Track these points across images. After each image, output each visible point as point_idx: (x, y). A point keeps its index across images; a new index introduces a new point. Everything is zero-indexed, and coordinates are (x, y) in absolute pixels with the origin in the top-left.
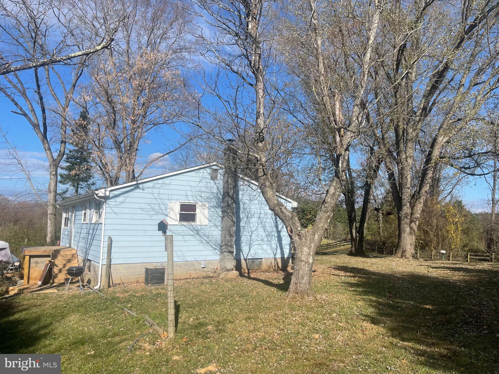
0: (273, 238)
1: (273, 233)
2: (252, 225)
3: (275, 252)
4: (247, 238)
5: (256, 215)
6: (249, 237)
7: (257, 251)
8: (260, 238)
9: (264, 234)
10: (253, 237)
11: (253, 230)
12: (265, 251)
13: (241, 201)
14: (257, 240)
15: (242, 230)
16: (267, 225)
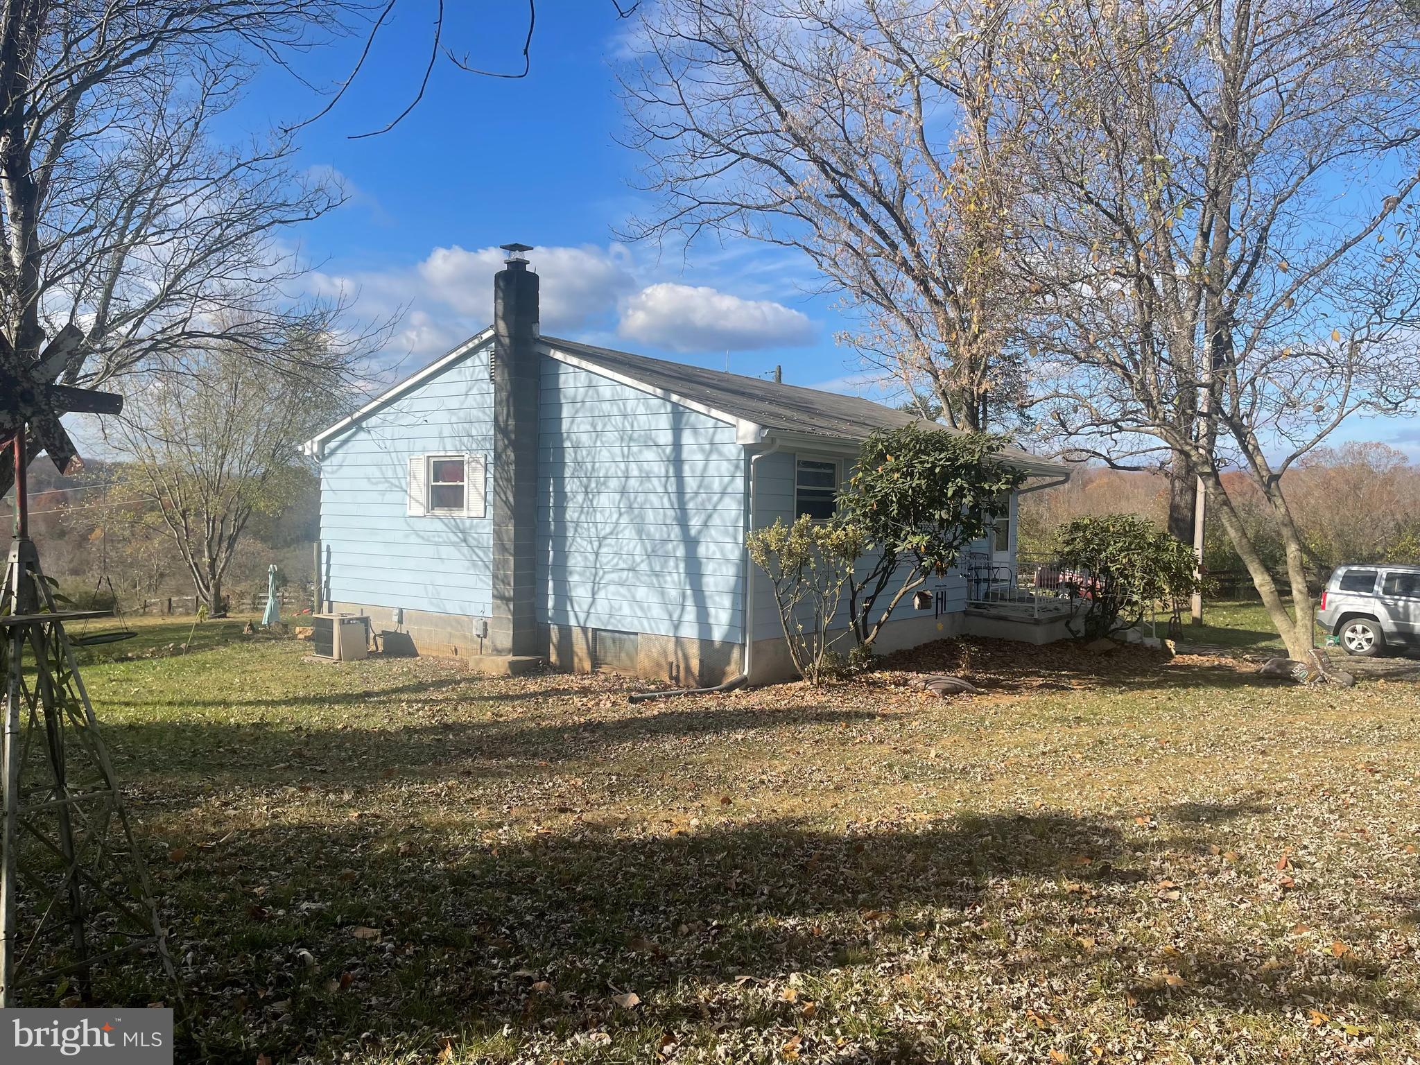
0: (672, 563)
1: (670, 546)
2: (599, 517)
3: (675, 617)
4: (586, 558)
5: (613, 484)
6: (592, 557)
7: (616, 604)
8: (624, 561)
9: (638, 550)
10: (603, 559)
11: (602, 534)
12: (642, 608)
13: (568, 437)
14: (614, 570)
15: (570, 533)
16: (650, 516)
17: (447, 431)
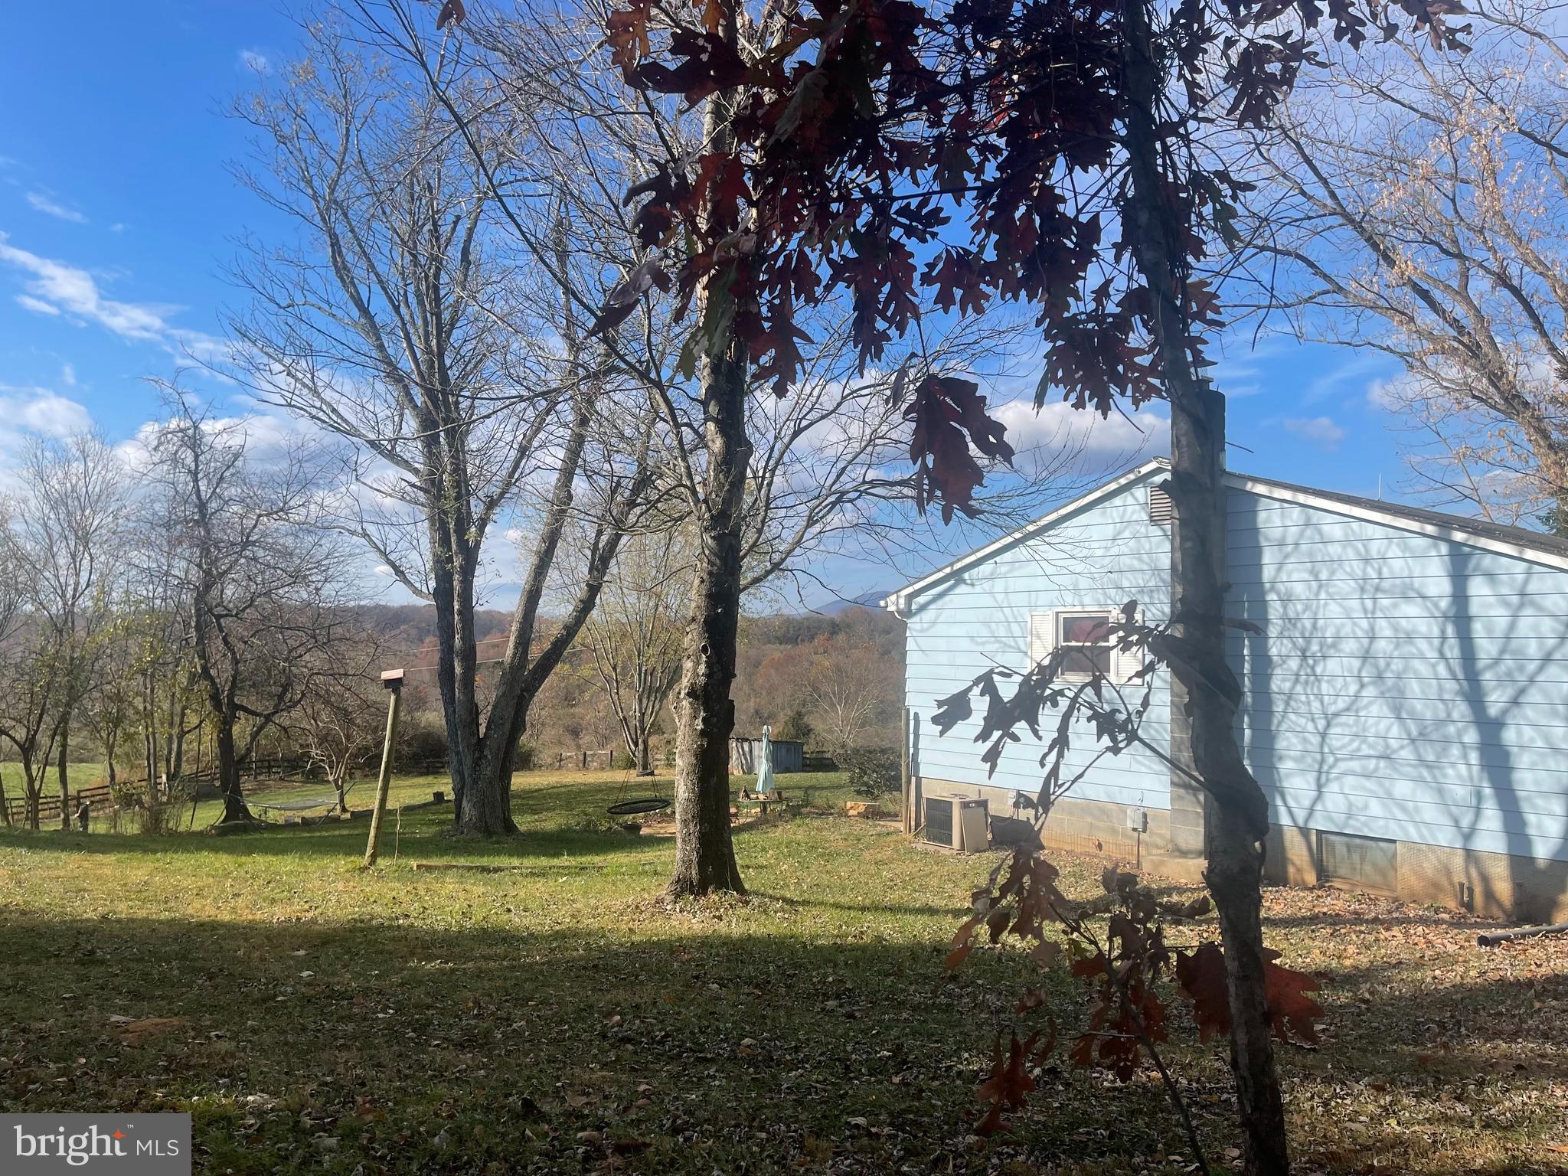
0: (1455, 751)
1: (1451, 729)
2: (1325, 688)
3: (1465, 822)
4: (1305, 740)
5: (1349, 646)
6: (1315, 740)
7: (1359, 802)
8: (1370, 746)
9: (1395, 731)
10: (1334, 741)
11: (1332, 709)
12: (1404, 809)
13: (1272, 589)
14: (1352, 757)
15: (1279, 707)
16: (1414, 687)
17: (1084, 583)
